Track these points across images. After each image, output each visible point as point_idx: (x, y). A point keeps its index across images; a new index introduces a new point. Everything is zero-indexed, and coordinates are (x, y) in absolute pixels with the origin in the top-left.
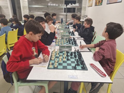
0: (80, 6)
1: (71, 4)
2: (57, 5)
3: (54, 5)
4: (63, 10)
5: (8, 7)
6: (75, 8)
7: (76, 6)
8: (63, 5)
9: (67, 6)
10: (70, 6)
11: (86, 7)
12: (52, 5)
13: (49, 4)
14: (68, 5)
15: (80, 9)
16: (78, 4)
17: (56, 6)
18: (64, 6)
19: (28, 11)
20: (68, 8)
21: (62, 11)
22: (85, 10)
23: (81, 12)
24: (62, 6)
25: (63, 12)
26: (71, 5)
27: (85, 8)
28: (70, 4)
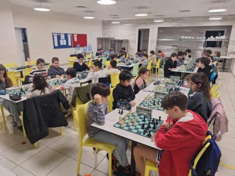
0: (227, 38)
1: (214, 37)
2: (193, 38)
3: (189, 37)
5: (135, 41)
6: (222, 42)
8: (201, 38)
9: (207, 38)
10: (211, 39)
12: (186, 37)
13: (183, 37)
14: (209, 38)
15: (227, 43)
16: (224, 36)
17: (191, 39)
18: (203, 39)
19: (155, 44)
20: (208, 41)
23: (227, 47)
24: (199, 39)
25: (201, 46)
28: (212, 37)
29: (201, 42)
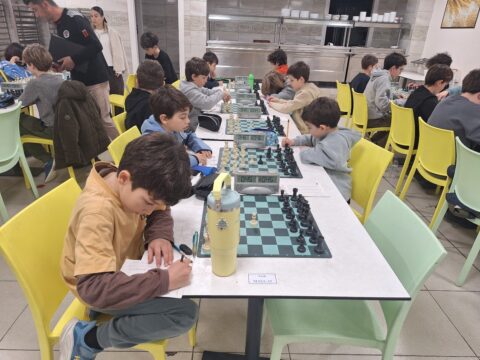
0: (399, 20)
1: (369, 15)
4: (320, 35)
7: (386, 20)
11: (428, 27)
16: (394, 14)
21: (317, 38)
22: (424, 39)
25: (318, 42)
26: (369, 19)
27: (424, 30)
28: (363, 14)
29: (318, 29)
